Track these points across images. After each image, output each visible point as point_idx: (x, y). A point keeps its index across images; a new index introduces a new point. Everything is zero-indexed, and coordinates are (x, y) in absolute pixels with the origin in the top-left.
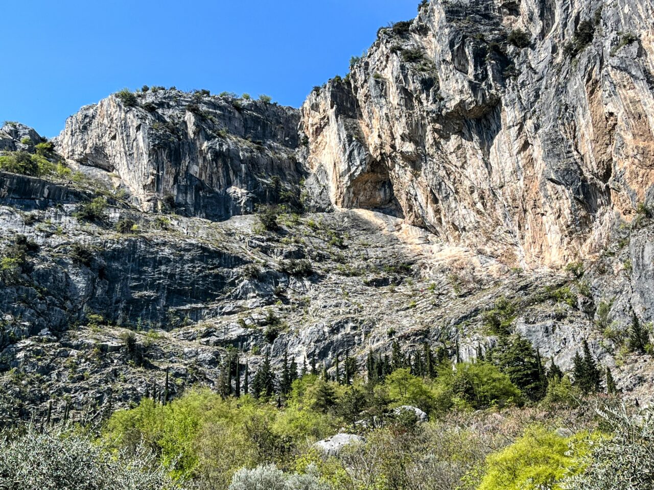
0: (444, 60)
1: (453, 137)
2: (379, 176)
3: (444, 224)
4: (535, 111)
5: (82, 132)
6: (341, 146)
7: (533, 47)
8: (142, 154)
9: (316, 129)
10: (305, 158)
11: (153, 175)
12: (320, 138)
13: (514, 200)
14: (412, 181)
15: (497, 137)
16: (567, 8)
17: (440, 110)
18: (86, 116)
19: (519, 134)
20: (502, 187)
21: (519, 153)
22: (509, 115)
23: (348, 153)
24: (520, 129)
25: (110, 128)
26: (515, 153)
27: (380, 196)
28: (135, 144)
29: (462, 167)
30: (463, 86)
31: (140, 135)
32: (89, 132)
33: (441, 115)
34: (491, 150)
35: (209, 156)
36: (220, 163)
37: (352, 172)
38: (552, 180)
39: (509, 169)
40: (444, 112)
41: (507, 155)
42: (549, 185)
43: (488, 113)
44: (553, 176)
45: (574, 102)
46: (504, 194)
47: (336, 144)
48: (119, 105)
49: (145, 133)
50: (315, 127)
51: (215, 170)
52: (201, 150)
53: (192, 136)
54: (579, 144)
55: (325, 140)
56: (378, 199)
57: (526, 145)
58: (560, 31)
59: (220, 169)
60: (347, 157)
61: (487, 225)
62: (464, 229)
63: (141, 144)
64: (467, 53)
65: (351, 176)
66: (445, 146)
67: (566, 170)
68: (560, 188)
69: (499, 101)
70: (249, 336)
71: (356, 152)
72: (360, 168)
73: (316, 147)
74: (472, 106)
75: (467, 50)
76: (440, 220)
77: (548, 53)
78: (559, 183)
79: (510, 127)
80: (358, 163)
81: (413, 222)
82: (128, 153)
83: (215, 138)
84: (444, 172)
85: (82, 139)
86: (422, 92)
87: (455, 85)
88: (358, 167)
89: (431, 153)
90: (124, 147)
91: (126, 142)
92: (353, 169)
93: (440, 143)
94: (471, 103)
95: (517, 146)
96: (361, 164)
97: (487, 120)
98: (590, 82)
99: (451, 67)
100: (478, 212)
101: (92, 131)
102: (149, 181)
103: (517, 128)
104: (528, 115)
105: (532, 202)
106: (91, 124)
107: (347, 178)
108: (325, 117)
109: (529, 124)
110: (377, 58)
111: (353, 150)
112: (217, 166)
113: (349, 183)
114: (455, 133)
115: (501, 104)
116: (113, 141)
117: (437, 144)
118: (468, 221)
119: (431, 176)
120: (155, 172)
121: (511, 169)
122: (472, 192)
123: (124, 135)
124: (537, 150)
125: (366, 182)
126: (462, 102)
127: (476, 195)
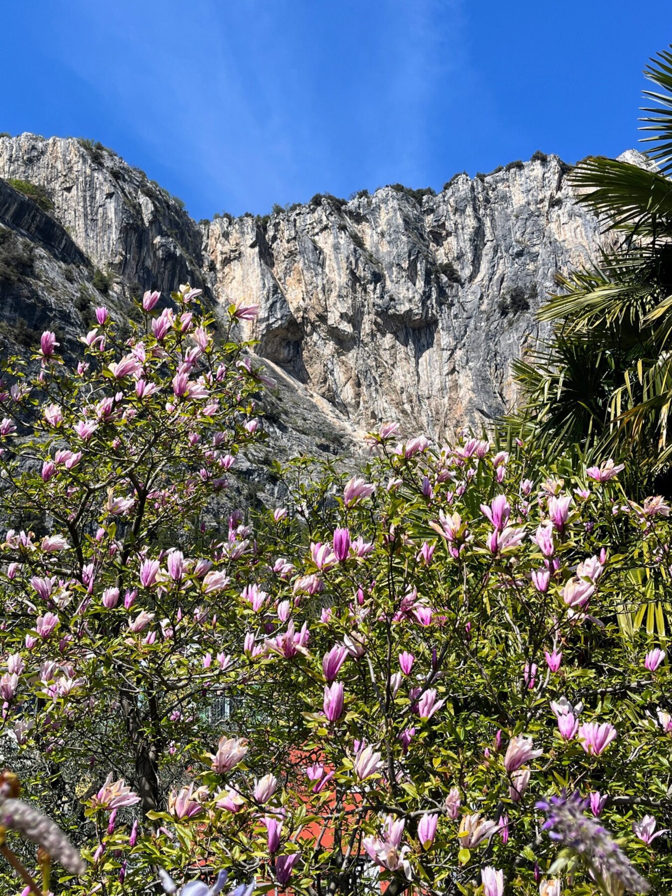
0: (398, 265)
1: (389, 336)
2: (289, 335)
3: (361, 408)
4: (464, 345)
5: (27, 165)
6: (265, 292)
7: (462, 285)
8: (110, 226)
9: (226, 258)
10: (213, 285)
11: (122, 255)
12: (226, 270)
13: (437, 413)
14: (333, 356)
15: (428, 351)
16: (494, 266)
17: (388, 308)
18: (34, 148)
19: (449, 359)
20: (428, 398)
21: (447, 374)
22: (443, 338)
23: (271, 301)
24: (451, 355)
25: (65, 176)
26: (445, 373)
27: (284, 353)
28: (101, 210)
29: (393, 365)
30: (414, 297)
31: (111, 205)
32: (35, 168)
33: (387, 312)
34: (420, 361)
35: (160, 253)
36: (169, 266)
37: (271, 322)
38: (482, 412)
39: (437, 385)
40: (391, 311)
41: (437, 372)
42: (477, 415)
43: (423, 328)
44: (485, 409)
45: (507, 353)
46: (430, 404)
47: (257, 288)
48: (83, 156)
49: (118, 206)
50: (224, 256)
51: (162, 270)
52: (153, 244)
53: (147, 224)
54: (505, 390)
55: (232, 273)
56: (282, 356)
57: (453, 371)
58: (485, 283)
59: (167, 272)
60: (268, 306)
61: (408, 426)
62: (381, 420)
63: (111, 214)
64: (419, 268)
65: (269, 326)
66: (381, 341)
67: (497, 408)
68: (487, 420)
69: (436, 322)
70: (254, 471)
71: (278, 305)
72: (280, 322)
73: (223, 278)
74: (417, 317)
75: (419, 265)
76: (358, 404)
77: (476, 297)
78: (488, 416)
79: (443, 349)
80: (279, 316)
81: (324, 393)
82: (90, 217)
83: (169, 236)
84: (374, 363)
85: (25, 172)
86: (370, 282)
87: (405, 292)
88: (278, 319)
89: (366, 341)
90: (85, 208)
91: (88, 204)
92: (272, 320)
93: (376, 335)
94: (417, 314)
95: (446, 369)
96: (281, 319)
97: (419, 333)
98: (526, 344)
99: (404, 274)
100: (404, 412)
101: (39, 168)
102: (117, 260)
103: (449, 352)
104: (459, 346)
105: (454, 422)
106: (39, 160)
107: (264, 325)
108: (236, 251)
109: (459, 353)
110: (309, 222)
111: (276, 302)
112: (165, 267)
113: (265, 332)
114: (391, 333)
115: (437, 326)
116: (65, 193)
117: (373, 335)
118: (389, 415)
119: (362, 362)
120: (124, 253)
121: (439, 386)
122: (402, 392)
123: (88, 194)
124: (465, 380)
125: (277, 336)
126: (411, 310)
127: (404, 396)
